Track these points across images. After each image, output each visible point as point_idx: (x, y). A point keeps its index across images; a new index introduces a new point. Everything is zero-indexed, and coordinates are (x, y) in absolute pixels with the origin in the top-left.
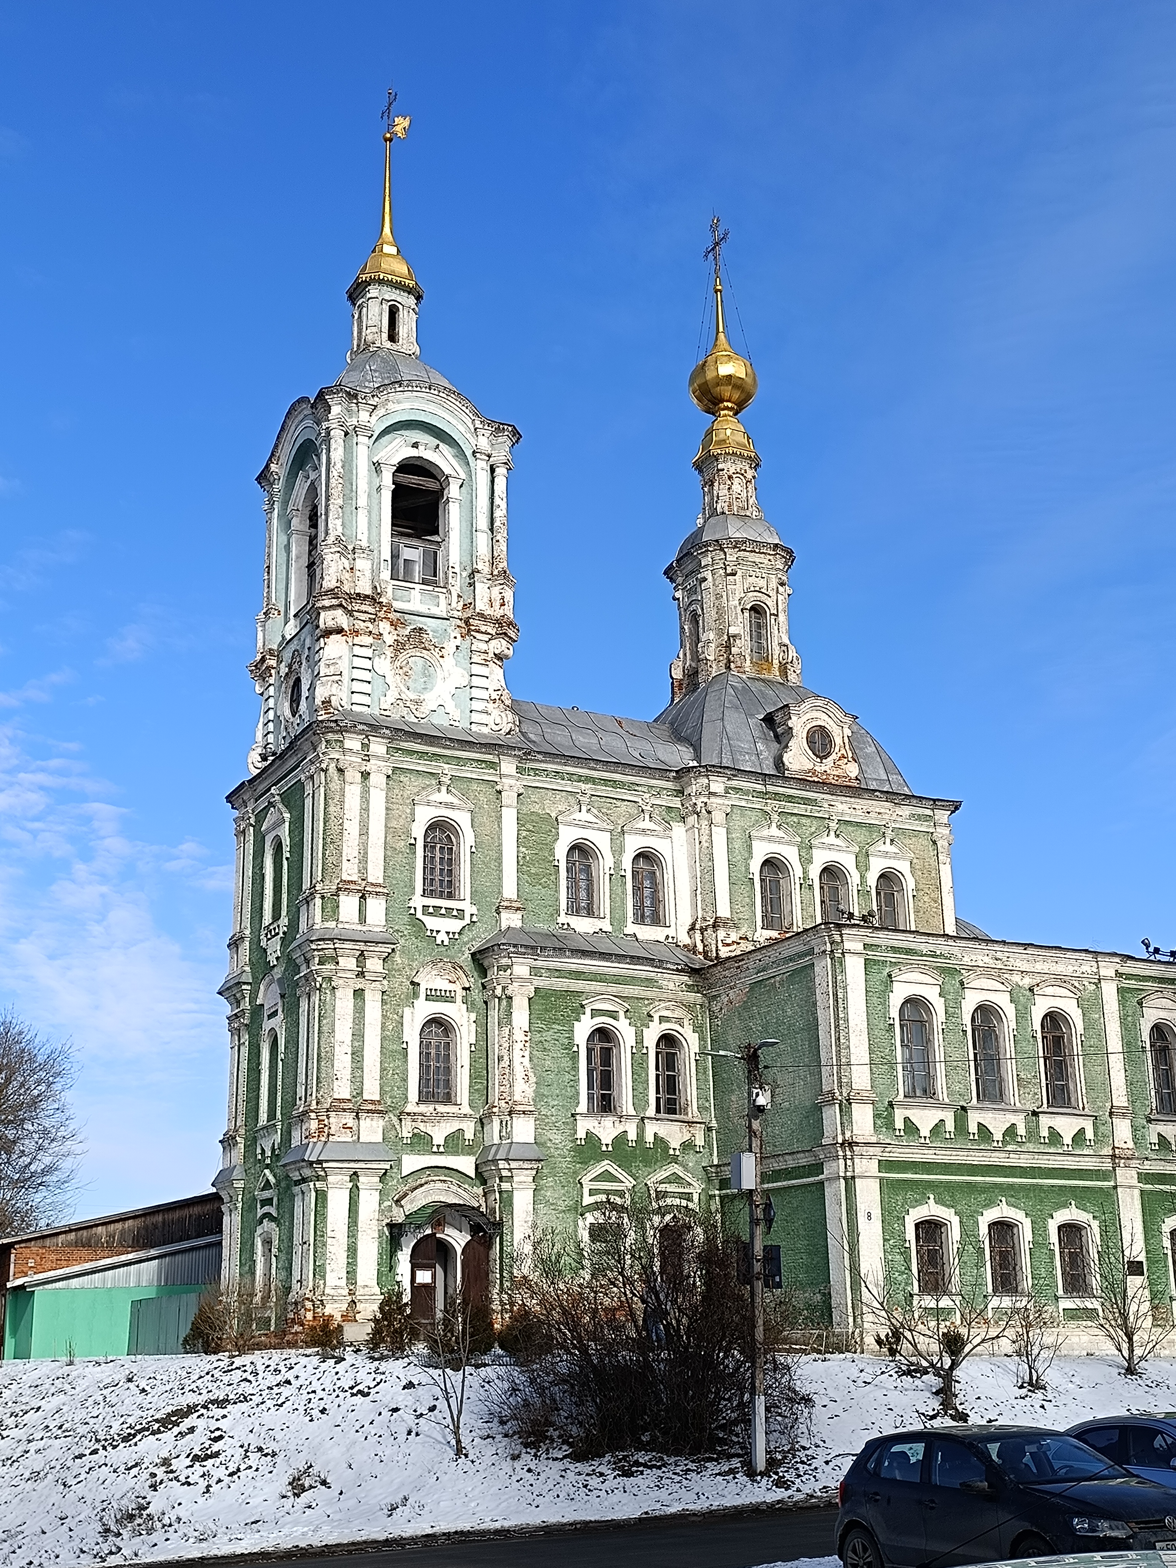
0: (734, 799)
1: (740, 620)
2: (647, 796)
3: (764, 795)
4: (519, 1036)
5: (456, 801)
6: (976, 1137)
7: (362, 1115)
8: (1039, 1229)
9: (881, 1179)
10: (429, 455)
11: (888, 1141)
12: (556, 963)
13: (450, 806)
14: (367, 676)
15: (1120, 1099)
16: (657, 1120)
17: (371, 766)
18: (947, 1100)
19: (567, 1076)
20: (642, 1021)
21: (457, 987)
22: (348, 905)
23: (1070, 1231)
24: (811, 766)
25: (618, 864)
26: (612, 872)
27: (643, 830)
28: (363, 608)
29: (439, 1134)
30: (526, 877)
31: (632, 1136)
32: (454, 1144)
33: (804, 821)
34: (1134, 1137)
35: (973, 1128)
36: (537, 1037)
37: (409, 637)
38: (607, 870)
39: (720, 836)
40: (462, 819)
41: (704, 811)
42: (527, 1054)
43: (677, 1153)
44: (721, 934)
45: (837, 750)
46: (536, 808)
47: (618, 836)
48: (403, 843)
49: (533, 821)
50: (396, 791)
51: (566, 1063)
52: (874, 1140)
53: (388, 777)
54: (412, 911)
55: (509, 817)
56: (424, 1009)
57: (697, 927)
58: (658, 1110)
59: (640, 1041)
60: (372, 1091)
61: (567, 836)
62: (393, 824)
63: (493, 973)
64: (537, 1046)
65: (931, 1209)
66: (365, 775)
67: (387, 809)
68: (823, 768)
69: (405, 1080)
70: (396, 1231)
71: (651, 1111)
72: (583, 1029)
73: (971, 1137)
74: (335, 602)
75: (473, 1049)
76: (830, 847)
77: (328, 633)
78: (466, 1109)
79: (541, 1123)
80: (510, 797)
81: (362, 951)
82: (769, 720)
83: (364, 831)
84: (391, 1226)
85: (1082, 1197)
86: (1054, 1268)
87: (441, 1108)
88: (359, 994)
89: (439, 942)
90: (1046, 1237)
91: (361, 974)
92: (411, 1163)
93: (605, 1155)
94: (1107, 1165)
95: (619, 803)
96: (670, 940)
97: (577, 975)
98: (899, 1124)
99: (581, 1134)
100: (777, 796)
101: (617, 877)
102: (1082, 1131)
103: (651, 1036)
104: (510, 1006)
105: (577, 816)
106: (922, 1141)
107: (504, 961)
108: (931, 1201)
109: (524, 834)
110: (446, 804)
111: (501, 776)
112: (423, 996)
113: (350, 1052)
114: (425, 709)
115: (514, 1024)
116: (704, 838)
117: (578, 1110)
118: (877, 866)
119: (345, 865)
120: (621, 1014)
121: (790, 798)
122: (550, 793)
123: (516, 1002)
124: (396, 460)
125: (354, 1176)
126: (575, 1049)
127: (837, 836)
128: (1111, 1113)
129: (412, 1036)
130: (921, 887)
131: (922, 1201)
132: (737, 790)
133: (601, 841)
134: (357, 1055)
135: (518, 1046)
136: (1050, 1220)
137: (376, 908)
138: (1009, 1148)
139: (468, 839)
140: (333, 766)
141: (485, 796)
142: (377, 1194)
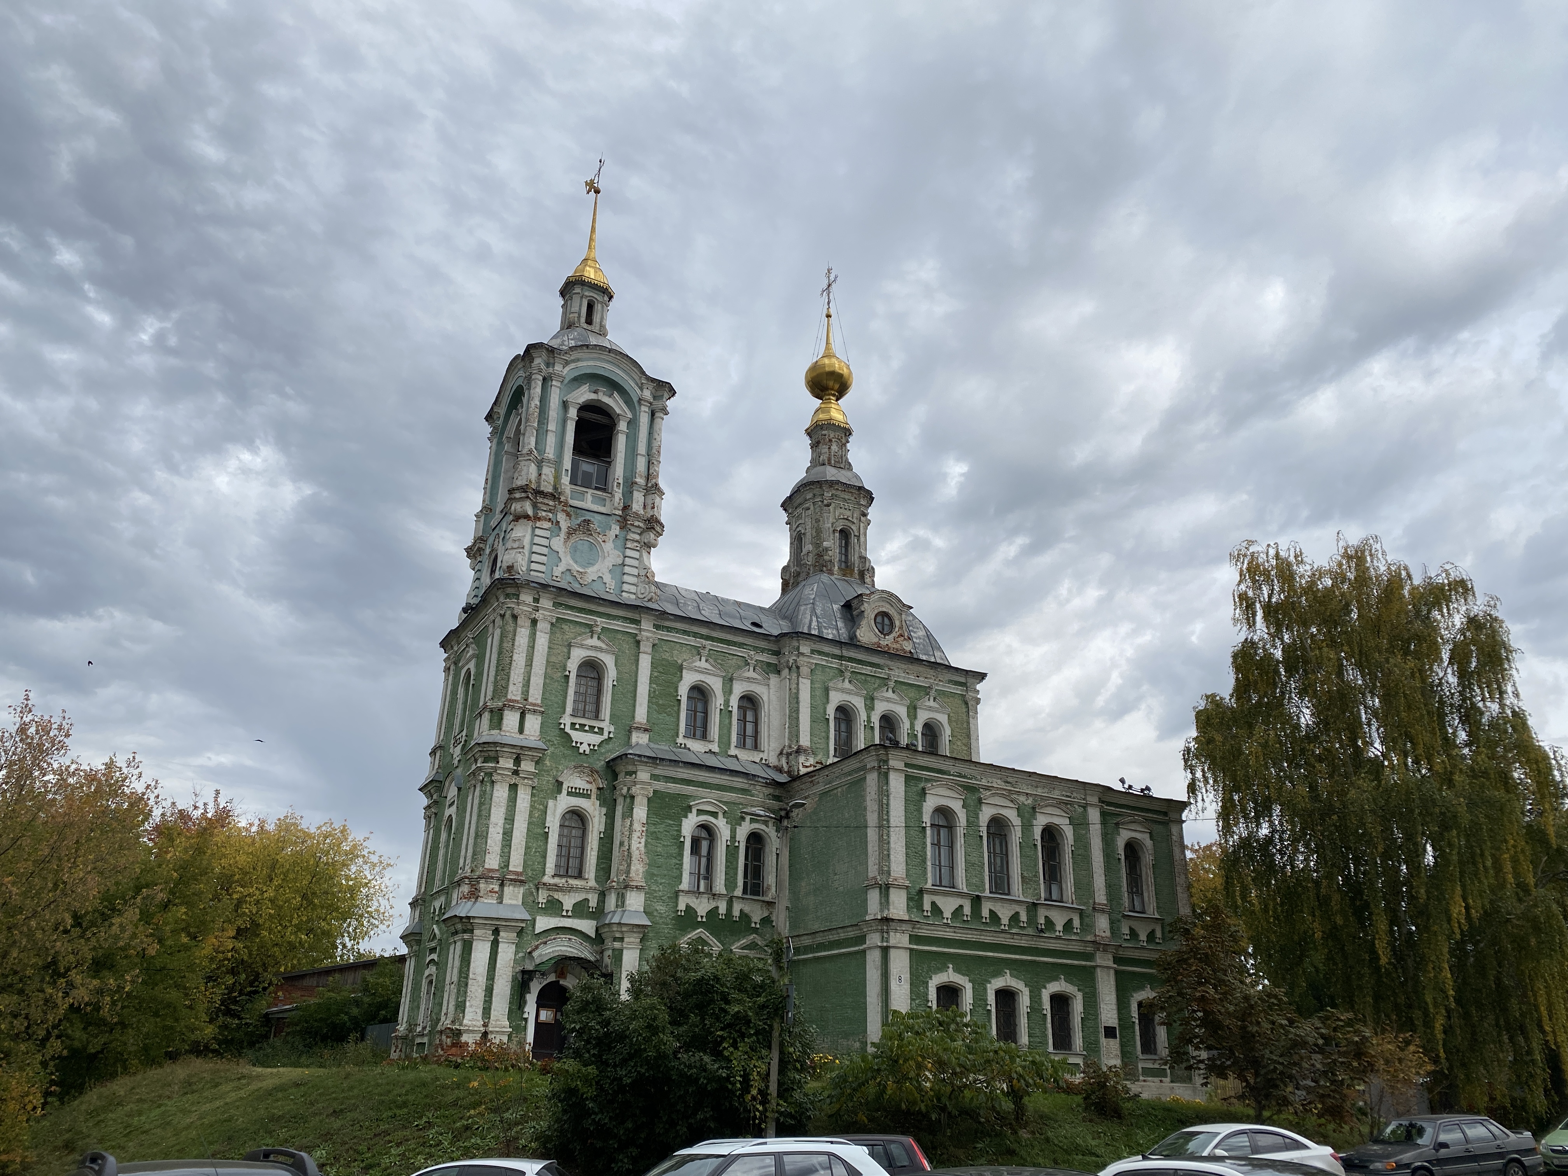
0: (817, 659)
1: (832, 537)
2: (752, 653)
3: (841, 658)
4: (637, 826)
5: (604, 646)
6: (988, 921)
7: (507, 883)
8: (1035, 998)
9: (911, 950)
10: (606, 400)
11: (917, 919)
12: (672, 772)
13: (601, 650)
14: (545, 551)
15: (1101, 897)
16: (743, 899)
17: (538, 615)
18: (965, 890)
19: (674, 861)
20: (735, 821)
21: (593, 787)
22: (511, 719)
23: (1060, 1002)
24: (876, 640)
25: (727, 703)
26: (722, 707)
27: (748, 678)
28: (546, 501)
29: (568, 902)
30: (655, 706)
31: (723, 909)
32: (580, 910)
33: (869, 679)
34: (1111, 928)
35: (985, 913)
36: (653, 829)
37: (579, 525)
38: (718, 705)
39: (805, 687)
40: (609, 661)
41: (794, 666)
42: (643, 840)
43: (758, 926)
44: (802, 759)
45: (897, 629)
46: (666, 656)
47: (729, 681)
48: (559, 674)
49: (663, 665)
50: (558, 635)
51: (674, 850)
52: (906, 918)
53: (552, 624)
54: (562, 726)
55: (645, 662)
56: (564, 802)
57: (785, 752)
58: (745, 891)
59: (733, 837)
60: (516, 863)
61: (689, 679)
62: (553, 659)
63: (621, 777)
64: (652, 836)
65: (949, 976)
66: (534, 622)
67: (549, 648)
68: (886, 643)
69: (544, 857)
70: (526, 976)
71: (739, 892)
72: (689, 825)
73: (984, 920)
74: (523, 495)
75: (602, 836)
76: (888, 700)
77: (517, 518)
78: (592, 883)
79: (650, 897)
80: (646, 647)
81: (519, 754)
82: (848, 606)
83: (529, 663)
84: (524, 972)
85: (1071, 973)
86: (1046, 1028)
87: (572, 882)
88: (513, 788)
89: (581, 751)
90: (1040, 1002)
91: (516, 773)
92: (543, 923)
93: (701, 924)
94: (1089, 949)
95: (731, 657)
96: (764, 762)
97: (688, 782)
98: (927, 906)
99: (682, 906)
100: (851, 660)
101: (726, 712)
102: (1070, 921)
103: (743, 831)
104: (632, 803)
105: (698, 664)
106: (945, 921)
107: (630, 768)
108: (950, 970)
109: (656, 674)
110: (596, 647)
111: (640, 630)
112: (564, 792)
113: (501, 832)
114: (589, 579)
115: (634, 816)
116: (794, 686)
117: (681, 887)
118: (923, 716)
119: (511, 688)
120: (720, 815)
121: (859, 662)
122: (678, 646)
123: (637, 800)
124: (581, 400)
125: (496, 932)
126: (682, 839)
127: (894, 692)
128: (1094, 908)
129: (553, 823)
130: (955, 734)
131: (943, 968)
132: (820, 653)
133: (715, 684)
134: (508, 835)
135: (635, 835)
136: (1043, 990)
137: (533, 723)
138: (1014, 931)
139: (611, 674)
140: (509, 613)
141: (627, 647)
142: (514, 946)
